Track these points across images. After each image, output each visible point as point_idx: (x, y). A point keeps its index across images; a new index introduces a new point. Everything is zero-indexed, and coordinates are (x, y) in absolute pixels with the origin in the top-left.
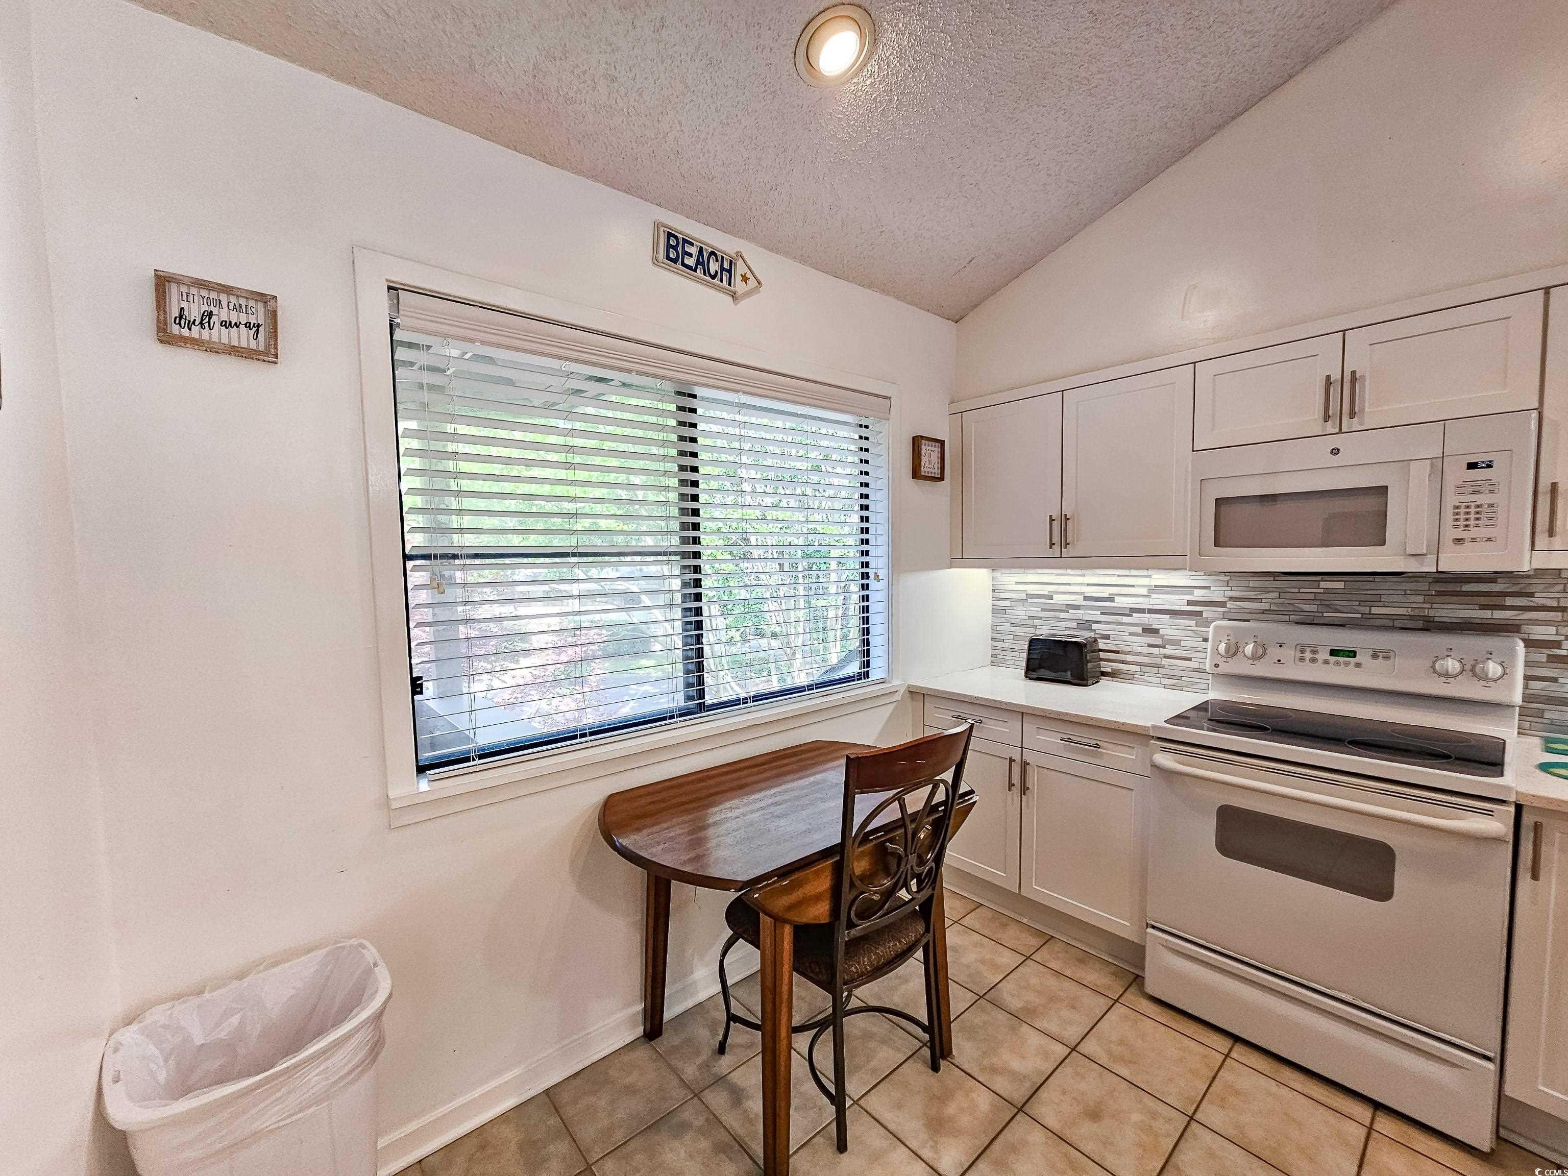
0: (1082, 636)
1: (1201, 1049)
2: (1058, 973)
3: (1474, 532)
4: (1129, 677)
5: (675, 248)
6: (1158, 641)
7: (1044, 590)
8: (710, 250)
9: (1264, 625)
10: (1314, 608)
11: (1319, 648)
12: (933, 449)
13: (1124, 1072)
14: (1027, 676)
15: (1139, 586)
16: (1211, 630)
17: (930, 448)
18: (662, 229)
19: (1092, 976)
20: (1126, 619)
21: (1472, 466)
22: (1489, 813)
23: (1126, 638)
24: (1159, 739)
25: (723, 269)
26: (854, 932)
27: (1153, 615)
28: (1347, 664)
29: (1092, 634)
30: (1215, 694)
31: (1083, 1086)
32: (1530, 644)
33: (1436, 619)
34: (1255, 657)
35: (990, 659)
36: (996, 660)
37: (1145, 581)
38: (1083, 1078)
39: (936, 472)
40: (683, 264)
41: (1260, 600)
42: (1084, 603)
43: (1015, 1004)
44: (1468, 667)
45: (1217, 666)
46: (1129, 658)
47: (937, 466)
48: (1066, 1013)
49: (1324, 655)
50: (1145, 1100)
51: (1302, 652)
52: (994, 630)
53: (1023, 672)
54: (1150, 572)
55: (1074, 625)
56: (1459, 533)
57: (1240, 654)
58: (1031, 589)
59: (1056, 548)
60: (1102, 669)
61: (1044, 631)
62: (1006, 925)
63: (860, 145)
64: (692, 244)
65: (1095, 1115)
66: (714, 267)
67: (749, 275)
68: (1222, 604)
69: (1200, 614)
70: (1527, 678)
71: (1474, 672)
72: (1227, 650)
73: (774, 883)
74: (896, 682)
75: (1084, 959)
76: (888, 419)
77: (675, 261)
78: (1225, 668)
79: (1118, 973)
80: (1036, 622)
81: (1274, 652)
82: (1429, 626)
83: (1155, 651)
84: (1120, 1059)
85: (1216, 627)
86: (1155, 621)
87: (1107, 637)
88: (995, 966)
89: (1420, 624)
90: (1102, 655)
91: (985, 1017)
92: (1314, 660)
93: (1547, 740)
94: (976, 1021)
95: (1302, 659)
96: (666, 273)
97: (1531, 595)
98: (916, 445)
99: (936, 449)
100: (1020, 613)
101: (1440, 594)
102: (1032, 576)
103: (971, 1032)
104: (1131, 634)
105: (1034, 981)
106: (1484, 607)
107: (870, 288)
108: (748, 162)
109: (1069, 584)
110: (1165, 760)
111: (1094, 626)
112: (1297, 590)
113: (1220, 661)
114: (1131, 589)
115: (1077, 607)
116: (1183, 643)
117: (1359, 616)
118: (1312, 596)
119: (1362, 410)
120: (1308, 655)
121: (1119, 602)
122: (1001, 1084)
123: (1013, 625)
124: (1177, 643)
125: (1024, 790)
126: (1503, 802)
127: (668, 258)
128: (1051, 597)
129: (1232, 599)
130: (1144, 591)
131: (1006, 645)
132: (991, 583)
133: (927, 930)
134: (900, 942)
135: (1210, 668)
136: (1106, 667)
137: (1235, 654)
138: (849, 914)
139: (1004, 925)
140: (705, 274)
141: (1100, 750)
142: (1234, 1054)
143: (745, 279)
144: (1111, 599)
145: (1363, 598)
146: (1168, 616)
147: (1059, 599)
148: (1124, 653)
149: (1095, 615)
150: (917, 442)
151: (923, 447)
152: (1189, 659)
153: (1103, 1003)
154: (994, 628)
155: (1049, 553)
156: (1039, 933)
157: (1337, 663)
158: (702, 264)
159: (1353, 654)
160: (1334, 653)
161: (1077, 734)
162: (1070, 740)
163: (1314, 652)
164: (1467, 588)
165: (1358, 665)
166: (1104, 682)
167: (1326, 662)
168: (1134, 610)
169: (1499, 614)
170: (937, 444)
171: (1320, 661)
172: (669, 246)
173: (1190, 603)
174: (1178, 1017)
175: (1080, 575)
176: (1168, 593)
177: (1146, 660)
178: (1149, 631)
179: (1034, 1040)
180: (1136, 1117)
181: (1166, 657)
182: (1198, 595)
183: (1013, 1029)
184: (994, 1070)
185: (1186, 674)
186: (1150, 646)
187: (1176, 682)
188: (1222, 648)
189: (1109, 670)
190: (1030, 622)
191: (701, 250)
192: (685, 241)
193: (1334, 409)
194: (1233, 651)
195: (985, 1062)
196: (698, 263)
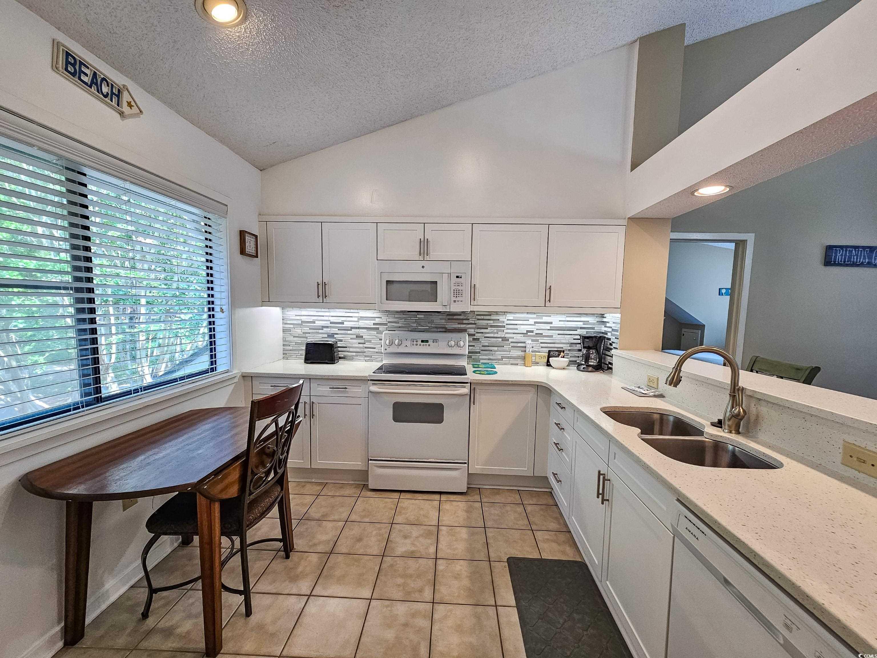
0: (331, 341)
1: (391, 500)
2: (333, 496)
3: (458, 299)
4: (351, 359)
5: (74, 65)
6: (363, 341)
7: (311, 319)
8: (102, 76)
9: (401, 332)
10: (415, 325)
11: (418, 340)
12: (252, 239)
13: (367, 520)
14: (305, 362)
15: (354, 317)
16: (383, 335)
17: (250, 238)
18: (62, 48)
19: (348, 491)
20: (349, 332)
21: (457, 277)
22: (465, 387)
23: (350, 341)
24: (371, 380)
25: (112, 93)
26: (252, 497)
27: (360, 330)
28: (426, 345)
29: (335, 340)
30: (386, 361)
31: (354, 532)
32: (470, 335)
33: (448, 328)
34: (399, 345)
35: (282, 356)
36: (286, 355)
37: (357, 315)
38: (353, 529)
39: (253, 252)
40: (80, 78)
41: (398, 323)
42: (330, 325)
43: (317, 516)
44: (456, 344)
45: (386, 349)
46: (351, 350)
47: (254, 249)
48: (341, 510)
49: (419, 342)
50: (376, 525)
51: (413, 342)
52: (284, 340)
53: (303, 361)
54: (359, 311)
55: (326, 336)
56: (455, 299)
57: (394, 344)
58: (304, 319)
59: (321, 298)
60: (340, 356)
61: (313, 339)
62: (305, 486)
63: (225, 62)
64: (88, 68)
65: (360, 540)
66: (105, 89)
67: (133, 103)
68: (386, 324)
69: (378, 328)
70: (469, 346)
71: (457, 345)
72: (389, 343)
73: (213, 478)
74: (235, 371)
75: (343, 486)
76: (226, 218)
77: (73, 74)
78: (389, 350)
79: (357, 486)
80: (307, 335)
81: (405, 343)
82: (447, 331)
83: (361, 345)
84: (365, 516)
85: (385, 334)
86: (361, 332)
87: (341, 341)
88: (303, 505)
89: (444, 330)
90: (340, 349)
91: (305, 527)
92: (417, 345)
93: (473, 365)
94: (301, 530)
95: (413, 345)
96: (63, 80)
97: (469, 319)
98: (242, 236)
99: (253, 240)
100: (299, 331)
101: (449, 319)
102: (304, 312)
103: (301, 535)
104: (351, 339)
105: (323, 503)
106: (459, 324)
107: (213, 137)
108: (145, 36)
109: (323, 316)
110: (374, 388)
111: (335, 336)
112: (410, 318)
113: (387, 347)
114: (351, 318)
115: (327, 327)
116: (372, 341)
117: (428, 328)
118: (415, 321)
119: (430, 253)
120: (415, 343)
121: (346, 324)
122: (320, 548)
123: (294, 337)
124: (370, 341)
125: (312, 415)
126: (467, 383)
127: (66, 70)
128: (314, 323)
129: (389, 322)
130: (356, 319)
131: (291, 348)
132: (282, 315)
133: (282, 489)
134: (271, 498)
135: (384, 351)
136: (341, 355)
137: (392, 344)
138: (250, 488)
139: (303, 486)
140: (98, 92)
141: (347, 390)
142: (401, 497)
143: (129, 105)
144: (343, 323)
145: (429, 321)
146: (366, 330)
147: (318, 323)
148: (350, 347)
149: (335, 331)
150: (242, 234)
151: (247, 238)
152: (374, 348)
153: (353, 500)
154: (284, 339)
155: (317, 300)
156: (320, 484)
157: (423, 345)
158: (96, 84)
159: (427, 341)
160: (422, 341)
161: (335, 384)
162: (333, 388)
163: (417, 341)
164: (455, 317)
165: (429, 345)
166: (341, 361)
167: (420, 345)
168: (352, 328)
169: (463, 326)
170: (253, 237)
171: (419, 345)
172: (67, 63)
173: (374, 324)
174: (382, 493)
175: (329, 312)
176: (366, 320)
177: (358, 350)
178: (359, 337)
179: (330, 525)
180: (374, 532)
181: (366, 348)
182: (377, 321)
183: (320, 526)
184: (315, 545)
185: (373, 354)
186: (359, 343)
187: (369, 358)
188: (387, 342)
189: (343, 356)
190: (304, 335)
191: (95, 74)
192: (81, 63)
193: (422, 251)
194: (391, 343)
195: (310, 544)
196: (92, 82)
